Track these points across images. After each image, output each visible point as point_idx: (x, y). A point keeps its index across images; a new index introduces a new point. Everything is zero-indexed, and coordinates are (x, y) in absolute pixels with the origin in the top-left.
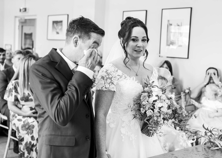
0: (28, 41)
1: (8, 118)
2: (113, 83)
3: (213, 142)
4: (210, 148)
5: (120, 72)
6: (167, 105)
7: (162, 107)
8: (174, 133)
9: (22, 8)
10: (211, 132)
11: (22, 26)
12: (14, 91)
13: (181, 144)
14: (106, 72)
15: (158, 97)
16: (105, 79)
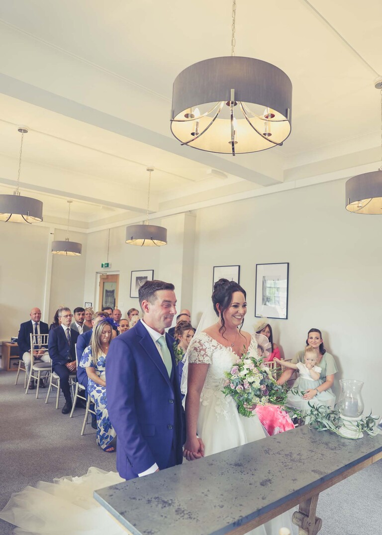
0: (110, 299)
1: (86, 387)
2: (207, 356)
3: (319, 422)
4: (318, 429)
5: (215, 342)
6: (260, 380)
7: (254, 382)
8: (271, 409)
9: (104, 263)
10: (317, 410)
11: (104, 283)
12: (90, 355)
13: (280, 421)
14: (199, 342)
15: (250, 370)
16: (198, 350)
